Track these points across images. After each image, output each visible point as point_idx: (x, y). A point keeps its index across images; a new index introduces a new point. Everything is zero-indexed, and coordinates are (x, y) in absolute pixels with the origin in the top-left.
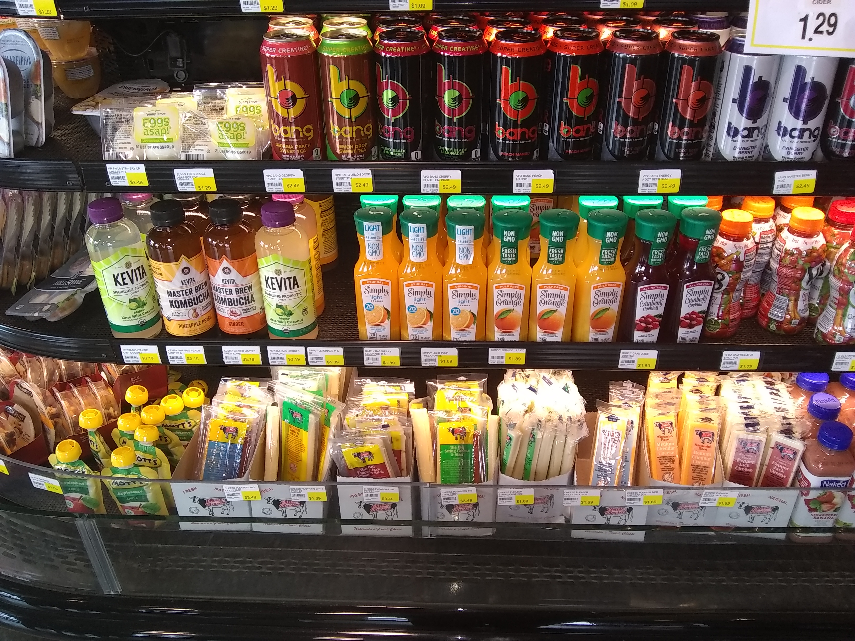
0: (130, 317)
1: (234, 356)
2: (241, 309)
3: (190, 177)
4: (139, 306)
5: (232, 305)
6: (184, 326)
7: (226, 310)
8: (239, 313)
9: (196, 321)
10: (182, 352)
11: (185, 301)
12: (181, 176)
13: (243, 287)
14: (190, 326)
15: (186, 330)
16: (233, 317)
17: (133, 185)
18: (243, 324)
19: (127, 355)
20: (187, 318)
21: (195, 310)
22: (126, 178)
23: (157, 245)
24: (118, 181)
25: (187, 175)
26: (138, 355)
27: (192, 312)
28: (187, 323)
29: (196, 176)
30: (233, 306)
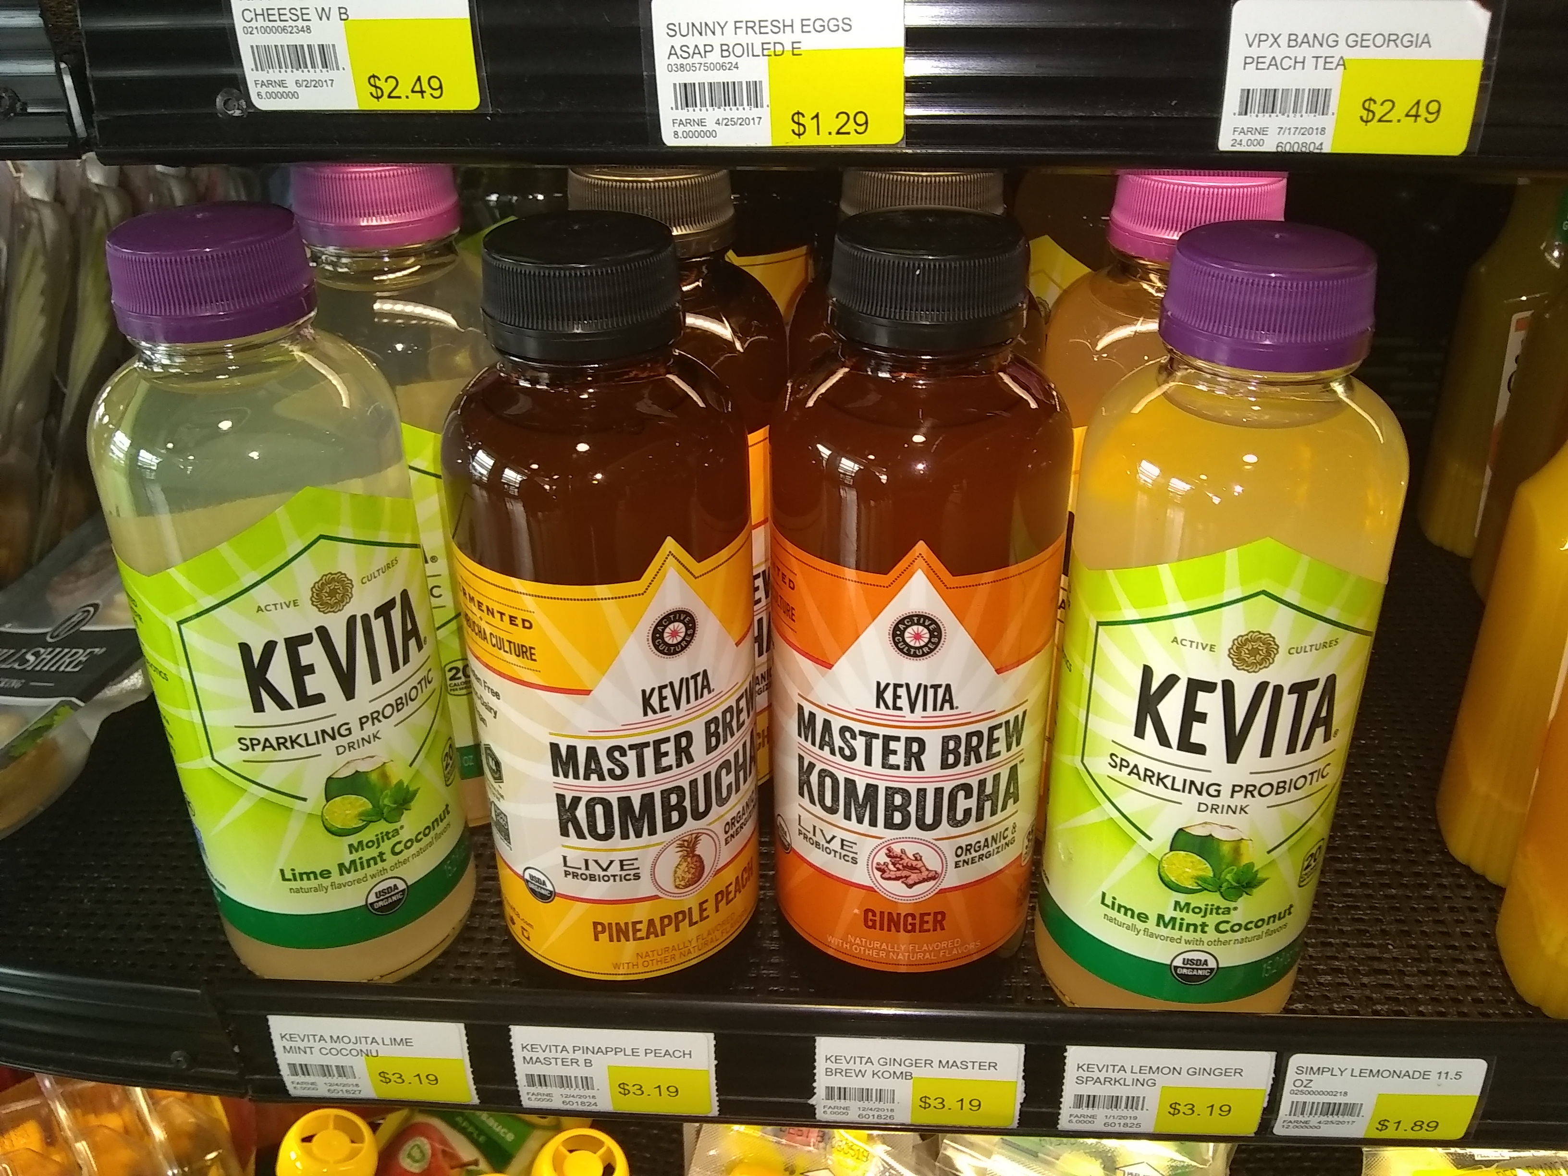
0: (325, 874)
1: (874, 1084)
2: (950, 849)
3: (747, 49)
4: (377, 814)
5: (904, 825)
6: (621, 932)
7: (865, 848)
8: (932, 862)
9: (690, 900)
10: (595, 1058)
11: (648, 799)
12: (694, 40)
13: (984, 727)
14: (653, 929)
15: (629, 949)
16: (896, 889)
17: (386, 105)
18: (939, 919)
19: (299, 1059)
20: (644, 888)
21: (689, 847)
22: (343, 56)
23: (510, 475)
24: (291, 76)
25: (730, 38)
26: (359, 1064)
27: (673, 856)
28: (641, 913)
29: (787, 38)
30: (913, 829)
